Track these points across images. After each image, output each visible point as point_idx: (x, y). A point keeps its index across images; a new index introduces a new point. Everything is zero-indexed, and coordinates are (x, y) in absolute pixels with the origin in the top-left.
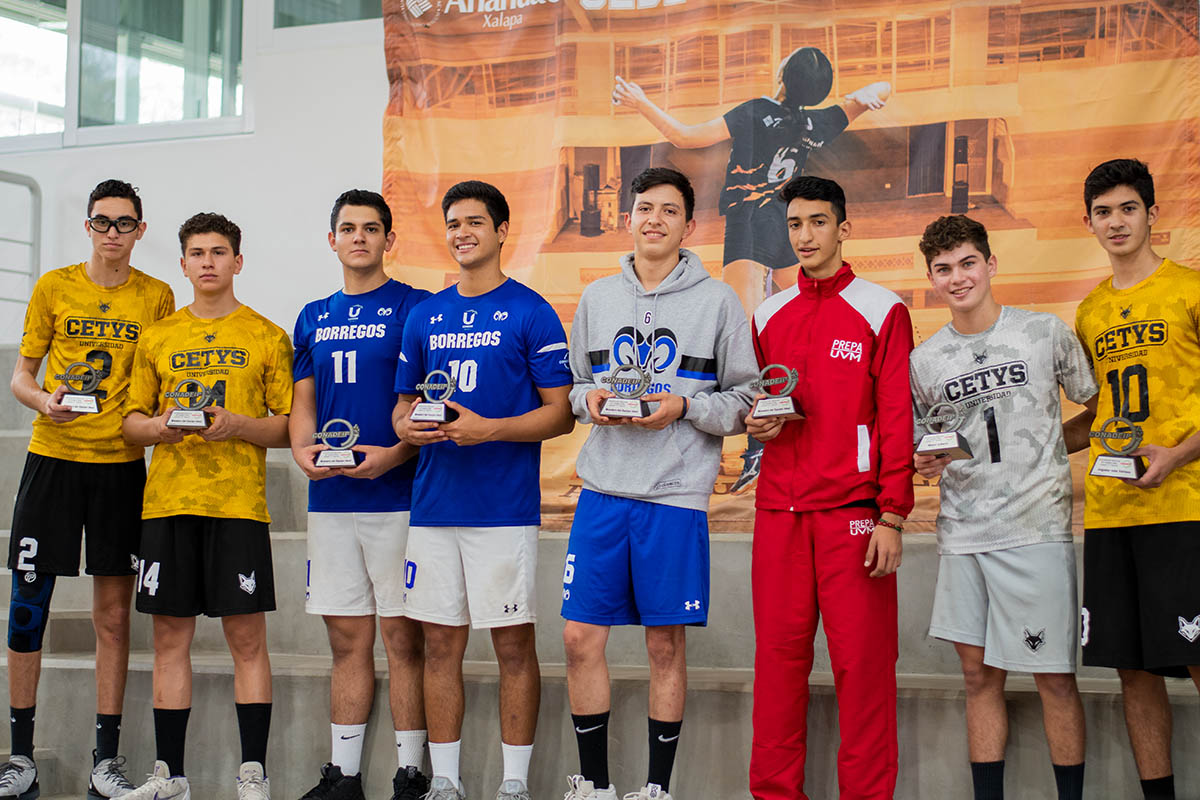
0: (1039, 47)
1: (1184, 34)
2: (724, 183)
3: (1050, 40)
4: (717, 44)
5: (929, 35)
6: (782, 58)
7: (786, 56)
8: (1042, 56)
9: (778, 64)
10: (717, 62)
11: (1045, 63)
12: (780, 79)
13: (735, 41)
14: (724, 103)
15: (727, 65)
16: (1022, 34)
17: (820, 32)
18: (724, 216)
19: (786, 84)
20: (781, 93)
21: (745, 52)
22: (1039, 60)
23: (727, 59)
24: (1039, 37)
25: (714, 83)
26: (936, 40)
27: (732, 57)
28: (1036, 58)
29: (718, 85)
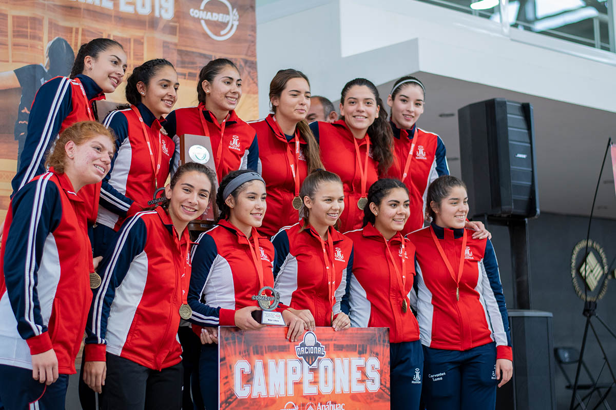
0: (186, 71)
1: (251, 81)
2: (17, 118)
3: (192, 68)
4: (7, 20)
5: (130, 48)
6: (49, 41)
7: (51, 40)
8: (187, 77)
9: (46, 45)
10: (7, 32)
11: (189, 81)
12: (47, 54)
13: (19, 22)
14: (13, 61)
15: (14, 36)
16: (177, 61)
17: (70, 30)
18: (18, 141)
19: (50, 58)
20: (47, 64)
21: (29, 30)
22: (185, 78)
23: (14, 31)
24: (186, 65)
25: (4, 46)
26: (134, 53)
27: (18, 32)
28: (183, 77)
29: (7, 49)
